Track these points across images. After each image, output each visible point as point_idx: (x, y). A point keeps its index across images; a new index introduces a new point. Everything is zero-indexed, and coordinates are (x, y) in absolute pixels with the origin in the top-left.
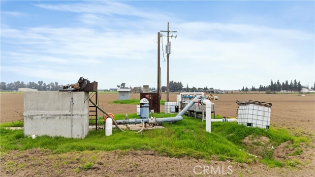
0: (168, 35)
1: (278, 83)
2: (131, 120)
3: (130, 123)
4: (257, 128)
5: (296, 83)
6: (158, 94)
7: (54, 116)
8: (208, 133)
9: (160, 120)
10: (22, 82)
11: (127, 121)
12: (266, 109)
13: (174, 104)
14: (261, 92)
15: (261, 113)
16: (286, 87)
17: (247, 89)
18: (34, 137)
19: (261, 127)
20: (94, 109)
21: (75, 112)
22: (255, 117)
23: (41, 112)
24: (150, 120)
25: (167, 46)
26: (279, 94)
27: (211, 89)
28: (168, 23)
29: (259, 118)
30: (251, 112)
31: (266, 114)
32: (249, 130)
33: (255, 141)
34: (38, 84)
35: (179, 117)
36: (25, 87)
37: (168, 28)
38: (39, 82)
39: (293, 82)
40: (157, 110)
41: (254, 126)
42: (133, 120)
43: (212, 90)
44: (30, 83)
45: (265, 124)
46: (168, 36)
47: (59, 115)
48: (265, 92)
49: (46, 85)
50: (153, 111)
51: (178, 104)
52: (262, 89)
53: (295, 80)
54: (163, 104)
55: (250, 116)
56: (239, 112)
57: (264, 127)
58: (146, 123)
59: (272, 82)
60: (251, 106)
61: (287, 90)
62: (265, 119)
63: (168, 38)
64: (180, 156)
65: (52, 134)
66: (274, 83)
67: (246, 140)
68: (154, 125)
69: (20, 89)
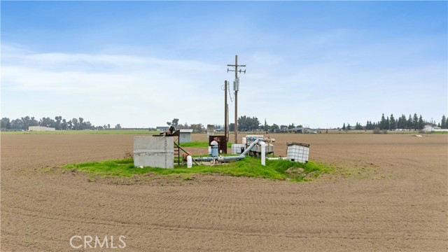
0: (236, 69)
1: (392, 118)
2: (204, 158)
3: (203, 160)
4: (298, 163)
5: (416, 118)
6: (225, 136)
7: (154, 154)
8: (263, 166)
9: (227, 157)
10: (33, 118)
11: (202, 158)
12: (306, 148)
13: (240, 146)
14: (368, 131)
15: (301, 152)
16: (403, 124)
17: (349, 127)
18: (142, 167)
19: (300, 162)
20: (177, 149)
21: (168, 151)
22: (296, 155)
23: (145, 151)
24: (219, 158)
25: (234, 83)
26: (392, 133)
27: (298, 127)
28: (236, 56)
29: (300, 155)
30: (294, 151)
31: (305, 152)
32: (292, 164)
33: (294, 170)
34: (56, 121)
35: (242, 156)
36: (37, 125)
37: (236, 62)
38: (57, 118)
39: (412, 117)
40: (225, 152)
41: (296, 161)
42: (206, 158)
43: (300, 129)
44: (44, 118)
45: (304, 160)
46: (236, 71)
47: (157, 153)
48: (371, 131)
49: (67, 121)
50: (221, 151)
51: (244, 146)
52: (370, 126)
53: (415, 115)
54: (230, 147)
55: (293, 154)
56: (288, 151)
57: (304, 162)
58: (216, 160)
59: (383, 117)
60: (294, 146)
61: (403, 128)
62: (304, 156)
63: (236, 74)
64: (239, 176)
65: (153, 166)
66: (386, 118)
67: (288, 170)
68: (222, 162)
69: (30, 128)
